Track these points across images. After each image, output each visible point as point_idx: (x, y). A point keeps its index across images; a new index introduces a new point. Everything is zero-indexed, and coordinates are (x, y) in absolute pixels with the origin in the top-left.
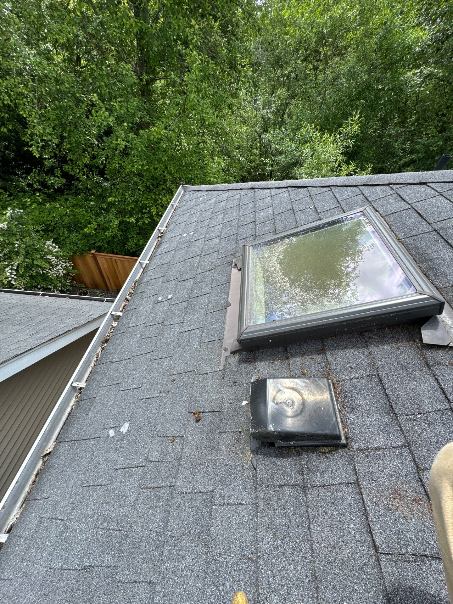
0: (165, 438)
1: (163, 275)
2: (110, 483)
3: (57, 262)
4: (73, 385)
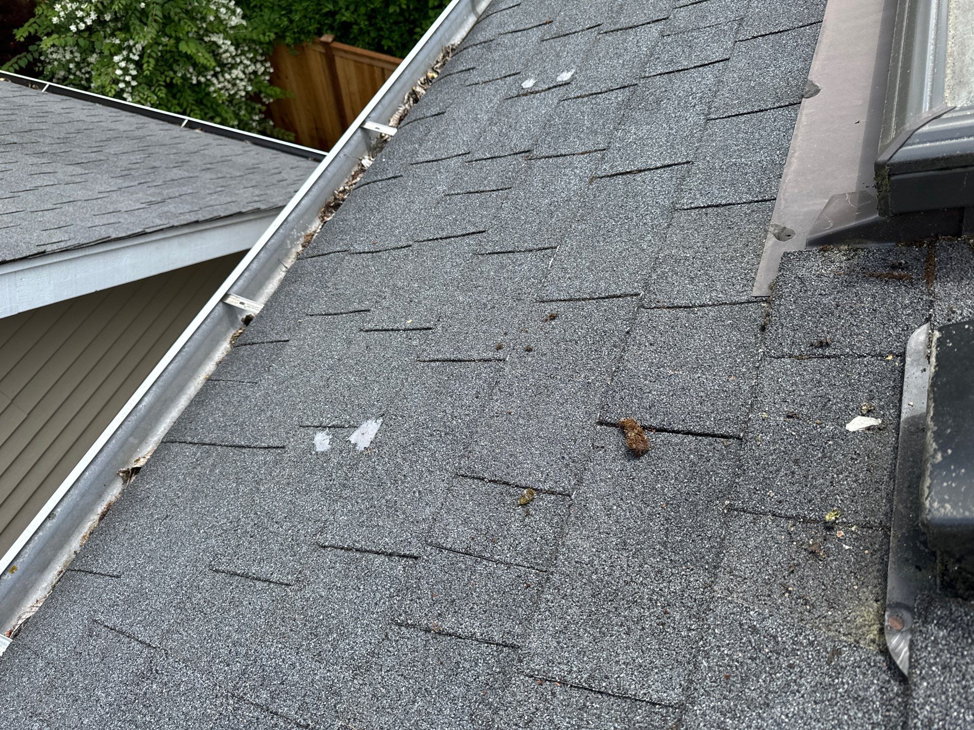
0: (499, 488)
2: (298, 580)
4: (230, 301)
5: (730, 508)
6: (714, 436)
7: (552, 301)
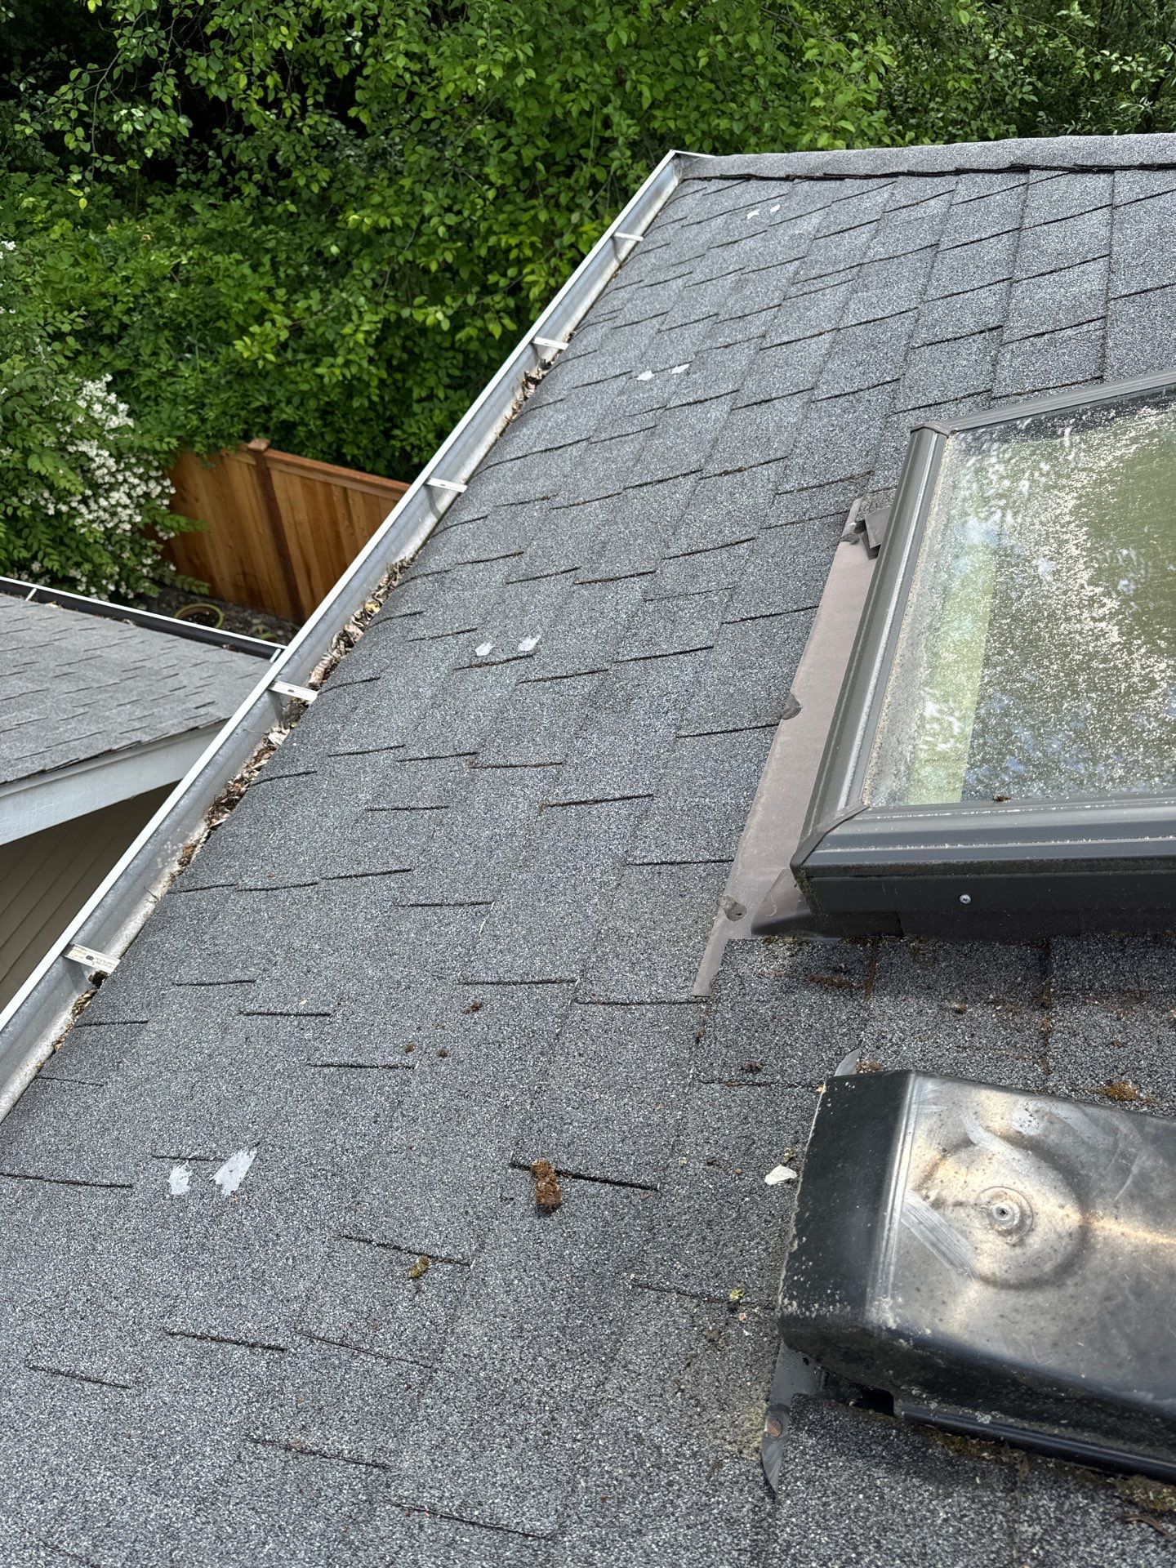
0: (389, 1254)
1: (515, 549)
2: (137, 1382)
3: (113, 475)
4: (72, 955)
5: (636, 1283)
6: (632, 1186)
7: (478, 983)
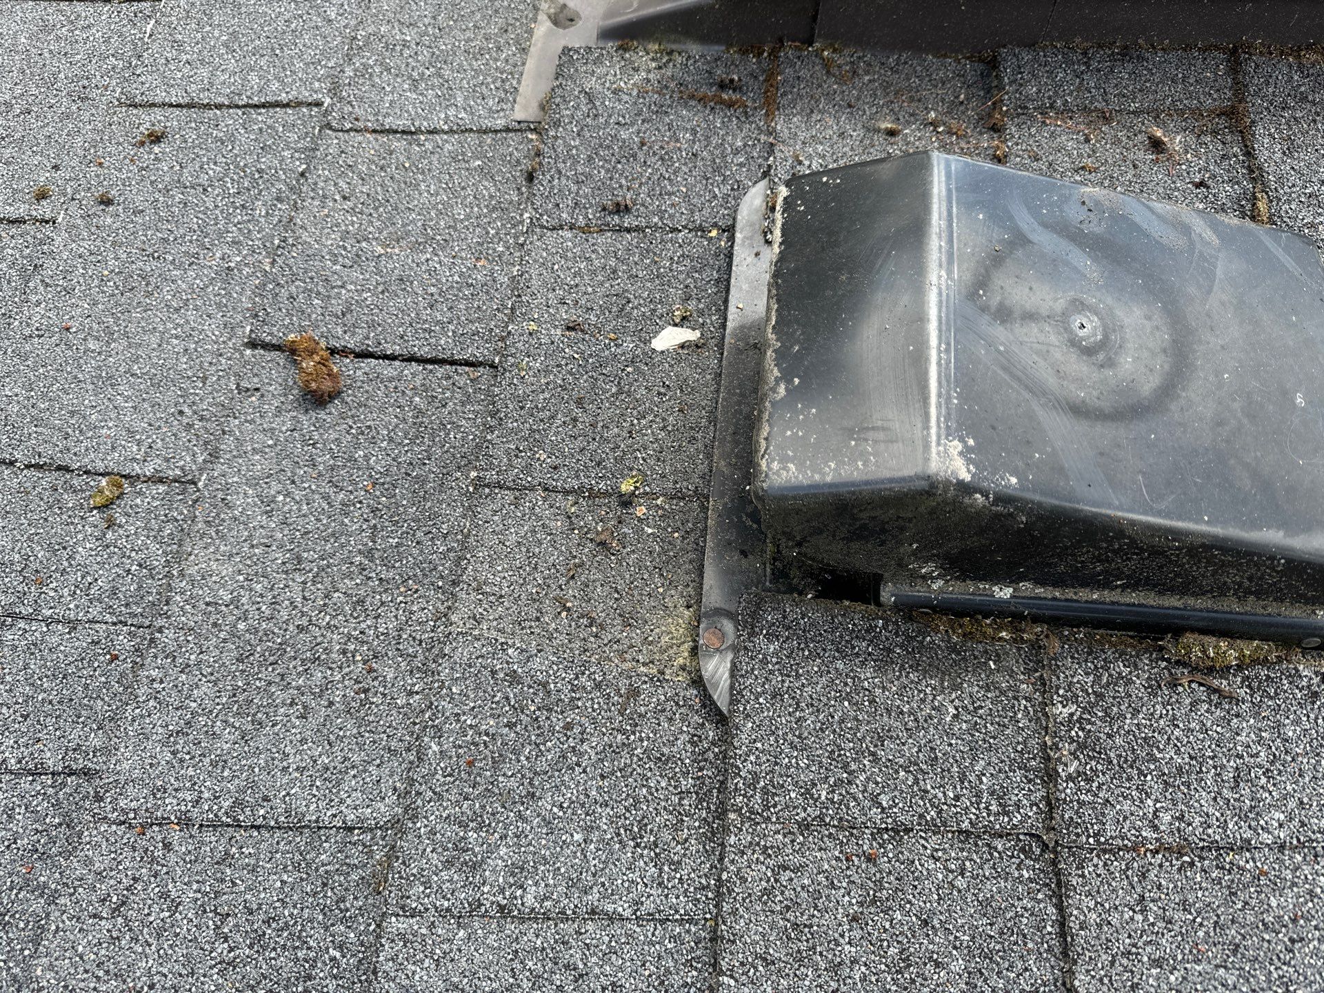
0: (48, 479)
5: (479, 483)
6: (453, 363)
